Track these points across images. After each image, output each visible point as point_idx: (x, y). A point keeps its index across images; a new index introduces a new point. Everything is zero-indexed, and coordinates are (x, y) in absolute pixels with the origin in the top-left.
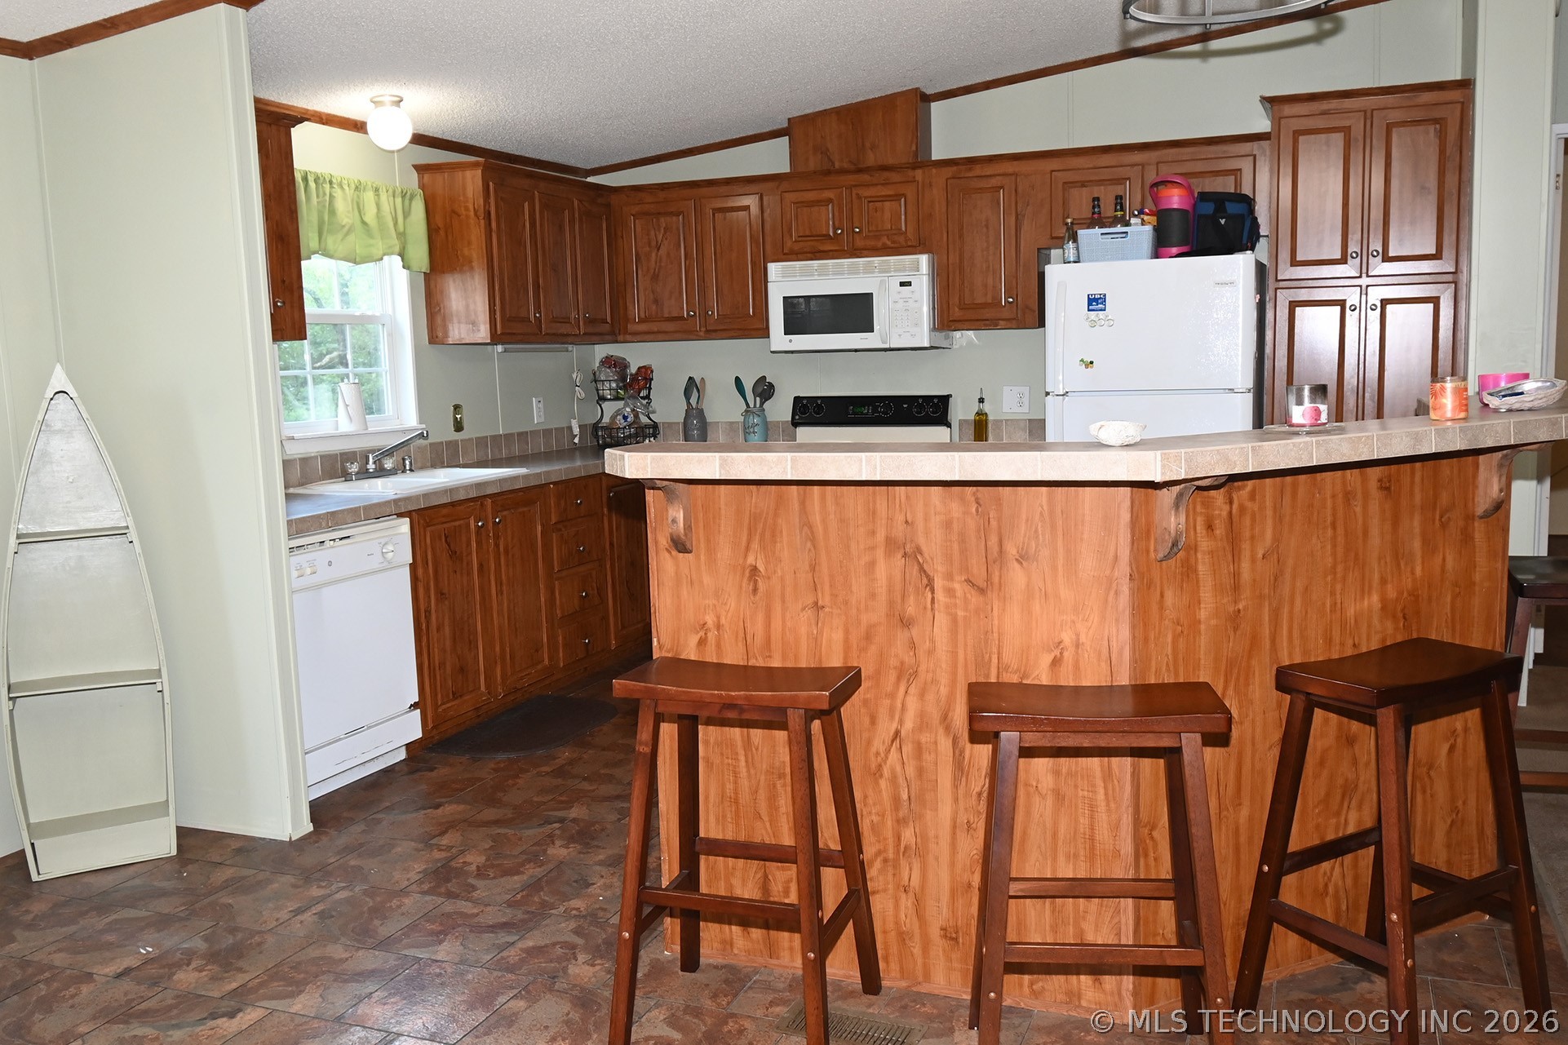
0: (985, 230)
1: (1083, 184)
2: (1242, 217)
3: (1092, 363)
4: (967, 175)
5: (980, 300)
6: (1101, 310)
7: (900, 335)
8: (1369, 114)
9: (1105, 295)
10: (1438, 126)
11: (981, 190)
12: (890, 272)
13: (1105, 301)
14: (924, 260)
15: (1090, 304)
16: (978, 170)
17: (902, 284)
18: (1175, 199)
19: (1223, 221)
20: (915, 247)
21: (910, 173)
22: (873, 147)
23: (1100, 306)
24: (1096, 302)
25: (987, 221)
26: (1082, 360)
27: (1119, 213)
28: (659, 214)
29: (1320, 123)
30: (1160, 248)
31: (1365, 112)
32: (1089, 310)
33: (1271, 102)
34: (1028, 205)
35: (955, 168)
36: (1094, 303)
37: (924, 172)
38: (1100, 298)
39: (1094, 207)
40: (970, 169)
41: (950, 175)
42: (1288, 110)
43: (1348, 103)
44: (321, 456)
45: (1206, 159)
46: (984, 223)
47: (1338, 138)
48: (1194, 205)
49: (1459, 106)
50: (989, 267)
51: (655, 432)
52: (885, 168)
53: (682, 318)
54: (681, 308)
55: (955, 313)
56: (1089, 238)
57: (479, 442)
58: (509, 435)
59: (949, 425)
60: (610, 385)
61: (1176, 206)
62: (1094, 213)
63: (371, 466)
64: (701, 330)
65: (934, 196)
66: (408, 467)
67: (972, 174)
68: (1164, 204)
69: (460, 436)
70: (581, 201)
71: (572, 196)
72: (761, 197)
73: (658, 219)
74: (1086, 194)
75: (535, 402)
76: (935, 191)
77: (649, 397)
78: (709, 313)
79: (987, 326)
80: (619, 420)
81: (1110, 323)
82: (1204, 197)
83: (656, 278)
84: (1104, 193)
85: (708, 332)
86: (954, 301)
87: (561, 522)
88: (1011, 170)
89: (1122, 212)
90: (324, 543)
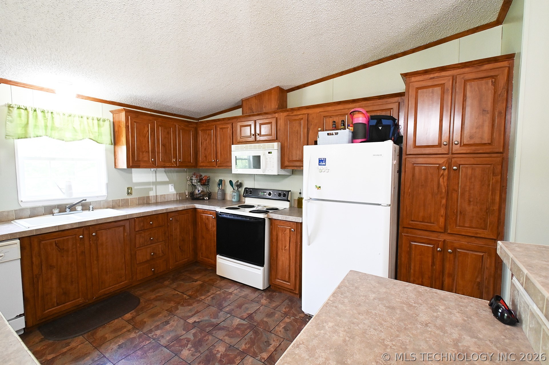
0: (297, 134)
1: (330, 117)
2: (389, 126)
3: (320, 187)
4: (292, 115)
5: (294, 159)
6: (324, 165)
7: (268, 170)
8: (455, 77)
9: (325, 159)
10: (493, 80)
11: (296, 120)
12: (265, 148)
13: (325, 161)
14: (276, 145)
15: (319, 162)
16: (295, 113)
17: (269, 153)
18: (360, 119)
19: (380, 128)
20: (275, 140)
21: (274, 115)
22: (265, 107)
23: (324, 163)
24: (322, 161)
25: (297, 131)
26: (316, 186)
27: (342, 127)
28: (207, 130)
29: (430, 83)
30: (354, 138)
31: (453, 76)
32: (319, 165)
33: (405, 76)
34: (311, 125)
35: (288, 113)
36: (321, 162)
37: (278, 115)
39: (333, 125)
40: (293, 113)
41: (286, 115)
42: (413, 79)
43: (443, 74)
44: (44, 207)
45: (379, 105)
47: (438, 90)
48: (369, 121)
49: (507, 68)
50: (298, 147)
51: (210, 195)
52: (266, 113)
53: (212, 162)
54: (211, 159)
55: (287, 163)
56: (322, 135)
57: (139, 199)
58: (156, 196)
59: (289, 201)
60: (195, 181)
61: (360, 122)
62: (333, 127)
63: (68, 210)
64: (216, 166)
65: (281, 122)
66: (91, 209)
67: (293, 114)
68: (356, 121)
69: (129, 197)
70: (179, 125)
71: (175, 124)
72: (232, 124)
73: (206, 131)
74: (331, 120)
75: (170, 185)
76: (281, 121)
77: (208, 185)
78: (218, 160)
79: (297, 168)
80: (197, 192)
81: (327, 171)
82: (373, 118)
83: (205, 149)
84: (338, 120)
85: (218, 166)
86: (286, 159)
87: (141, 230)
88: (306, 113)
89: (344, 127)
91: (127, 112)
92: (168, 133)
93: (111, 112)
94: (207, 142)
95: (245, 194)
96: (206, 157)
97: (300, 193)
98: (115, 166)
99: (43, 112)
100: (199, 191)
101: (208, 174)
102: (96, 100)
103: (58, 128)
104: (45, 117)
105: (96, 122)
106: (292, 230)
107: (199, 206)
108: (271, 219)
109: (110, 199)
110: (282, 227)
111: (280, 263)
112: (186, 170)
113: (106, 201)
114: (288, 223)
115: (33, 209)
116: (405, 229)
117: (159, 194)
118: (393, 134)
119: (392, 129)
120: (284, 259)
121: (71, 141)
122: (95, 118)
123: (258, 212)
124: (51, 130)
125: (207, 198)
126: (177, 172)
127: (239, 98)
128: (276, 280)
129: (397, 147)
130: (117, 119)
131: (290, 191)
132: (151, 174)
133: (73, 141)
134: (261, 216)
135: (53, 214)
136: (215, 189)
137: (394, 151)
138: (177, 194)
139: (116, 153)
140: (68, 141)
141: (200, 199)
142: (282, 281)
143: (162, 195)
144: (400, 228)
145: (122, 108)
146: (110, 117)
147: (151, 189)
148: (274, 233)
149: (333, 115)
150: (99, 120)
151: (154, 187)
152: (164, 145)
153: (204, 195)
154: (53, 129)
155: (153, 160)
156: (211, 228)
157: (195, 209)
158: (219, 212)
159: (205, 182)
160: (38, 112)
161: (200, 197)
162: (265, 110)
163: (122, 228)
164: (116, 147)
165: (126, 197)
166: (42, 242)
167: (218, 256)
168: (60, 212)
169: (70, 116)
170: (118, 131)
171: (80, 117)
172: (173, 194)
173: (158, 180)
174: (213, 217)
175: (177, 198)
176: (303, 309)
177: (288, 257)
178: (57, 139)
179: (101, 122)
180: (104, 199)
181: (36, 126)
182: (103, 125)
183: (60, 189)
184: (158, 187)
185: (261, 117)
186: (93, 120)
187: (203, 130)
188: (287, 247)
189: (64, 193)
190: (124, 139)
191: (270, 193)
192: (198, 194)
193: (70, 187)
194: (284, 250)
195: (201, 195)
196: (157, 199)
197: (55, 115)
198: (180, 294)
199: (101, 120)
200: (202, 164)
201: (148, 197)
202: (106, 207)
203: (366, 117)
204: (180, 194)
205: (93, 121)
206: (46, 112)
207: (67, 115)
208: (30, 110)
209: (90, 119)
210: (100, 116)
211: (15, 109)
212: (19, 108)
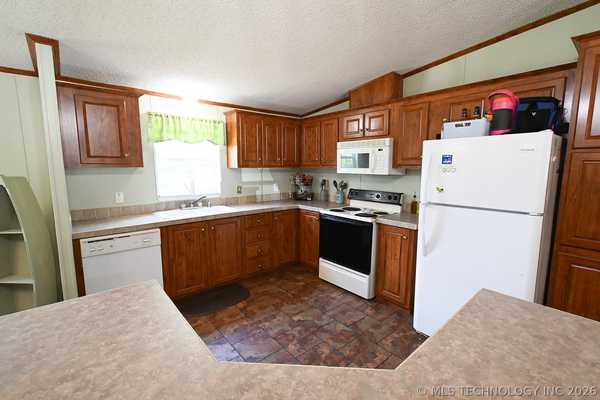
0: (414, 127)
1: (460, 103)
2: (548, 111)
3: (442, 190)
4: (408, 104)
5: (410, 156)
6: (449, 163)
7: (378, 170)
9: (452, 156)
11: (413, 110)
12: (375, 145)
13: (451, 159)
14: (387, 141)
15: (443, 160)
16: (413, 102)
17: (379, 150)
18: (504, 104)
19: (534, 114)
20: (387, 135)
21: (387, 106)
22: (376, 98)
23: (449, 161)
24: (447, 159)
25: (415, 123)
26: (437, 188)
27: (476, 115)
28: (311, 127)
30: (493, 129)
32: (443, 163)
33: (580, 40)
34: (433, 115)
35: (404, 102)
36: (445, 160)
37: (392, 105)
38: (449, 157)
39: (463, 114)
40: (410, 102)
41: (401, 105)
42: (593, 43)
44: (175, 202)
45: (532, 83)
46: (413, 125)
48: (516, 106)
50: (415, 143)
51: (312, 196)
52: (377, 105)
53: (315, 161)
54: (315, 158)
55: (400, 162)
56: (449, 127)
57: (248, 197)
58: (262, 195)
59: (400, 205)
60: (298, 181)
61: (504, 107)
62: (463, 116)
63: (192, 205)
64: (320, 165)
65: (395, 114)
66: (209, 205)
67: (410, 104)
68: (496, 107)
69: (239, 196)
70: (284, 123)
71: (280, 122)
72: (338, 119)
73: (311, 129)
74: (461, 108)
75: (275, 185)
76: (395, 112)
77: (311, 185)
78: (322, 159)
79: (413, 167)
80: (300, 192)
81: (453, 170)
82: (522, 101)
83: (309, 148)
84: (470, 106)
85: (322, 166)
86: (400, 157)
87: (250, 228)
88: (427, 100)
89: (478, 115)
90: (112, 239)
91: (238, 112)
92: (274, 132)
93: (225, 113)
94: (311, 139)
95: (350, 196)
96: (309, 155)
97: (415, 196)
98: (228, 165)
99: (173, 117)
100: (302, 191)
101: (311, 174)
102: (213, 104)
103: (184, 131)
104: (174, 122)
105: (212, 124)
106: (404, 237)
107: (302, 207)
108: (379, 224)
109: (224, 197)
110: (392, 233)
111: (388, 273)
112: (289, 169)
113: (221, 199)
114: (400, 229)
115: (167, 203)
116: (564, 247)
117: (264, 193)
118: (554, 121)
119: (553, 114)
120: (393, 269)
121: (193, 143)
122: (212, 121)
123: (364, 215)
124: (179, 133)
125: (310, 198)
126: (281, 171)
127: (346, 90)
128: (383, 291)
129: (559, 138)
130: (229, 121)
131: (403, 194)
132: (258, 174)
133: (195, 143)
134: (368, 220)
135: (181, 208)
136: (318, 190)
137: (554, 144)
138: (281, 194)
139: (229, 153)
140: (191, 143)
141: (303, 200)
142: (390, 293)
143: (267, 195)
144: (555, 246)
145: (234, 109)
146: (223, 118)
147: (258, 188)
148: (383, 240)
149: (464, 102)
150: (215, 122)
151: (260, 186)
152: (270, 145)
153: (307, 196)
154: (180, 132)
155: (260, 159)
156: (314, 230)
157: (299, 210)
158: (323, 214)
159: (308, 182)
160: (170, 117)
161: (303, 197)
162: (375, 102)
163: (234, 224)
164: (229, 148)
165: (236, 195)
166: (176, 232)
167: (321, 259)
168: (186, 207)
169: (193, 120)
170: (231, 132)
171: (200, 120)
172: (278, 194)
173: (263, 180)
174: (317, 219)
175: (281, 198)
176: (415, 326)
177: (398, 267)
178: (184, 141)
179: (217, 124)
180: (219, 196)
181: (168, 130)
182: (218, 126)
183: (186, 186)
184: (264, 186)
185: (371, 109)
186: (210, 122)
187: (308, 127)
188: (398, 257)
189: (189, 190)
190: (235, 140)
191: (378, 195)
192: (301, 194)
193: (193, 185)
194: (393, 260)
195: (304, 196)
196: (262, 198)
197: (182, 120)
198: (285, 291)
199: (217, 122)
200: (305, 163)
201: (255, 196)
202: (220, 204)
203: (512, 101)
204: (283, 194)
205: (210, 124)
206: (175, 117)
207: (190, 119)
208: (163, 116)
209: (208, 121)
210: (216, 119)
211: (154, 116)
212: (156, 115)
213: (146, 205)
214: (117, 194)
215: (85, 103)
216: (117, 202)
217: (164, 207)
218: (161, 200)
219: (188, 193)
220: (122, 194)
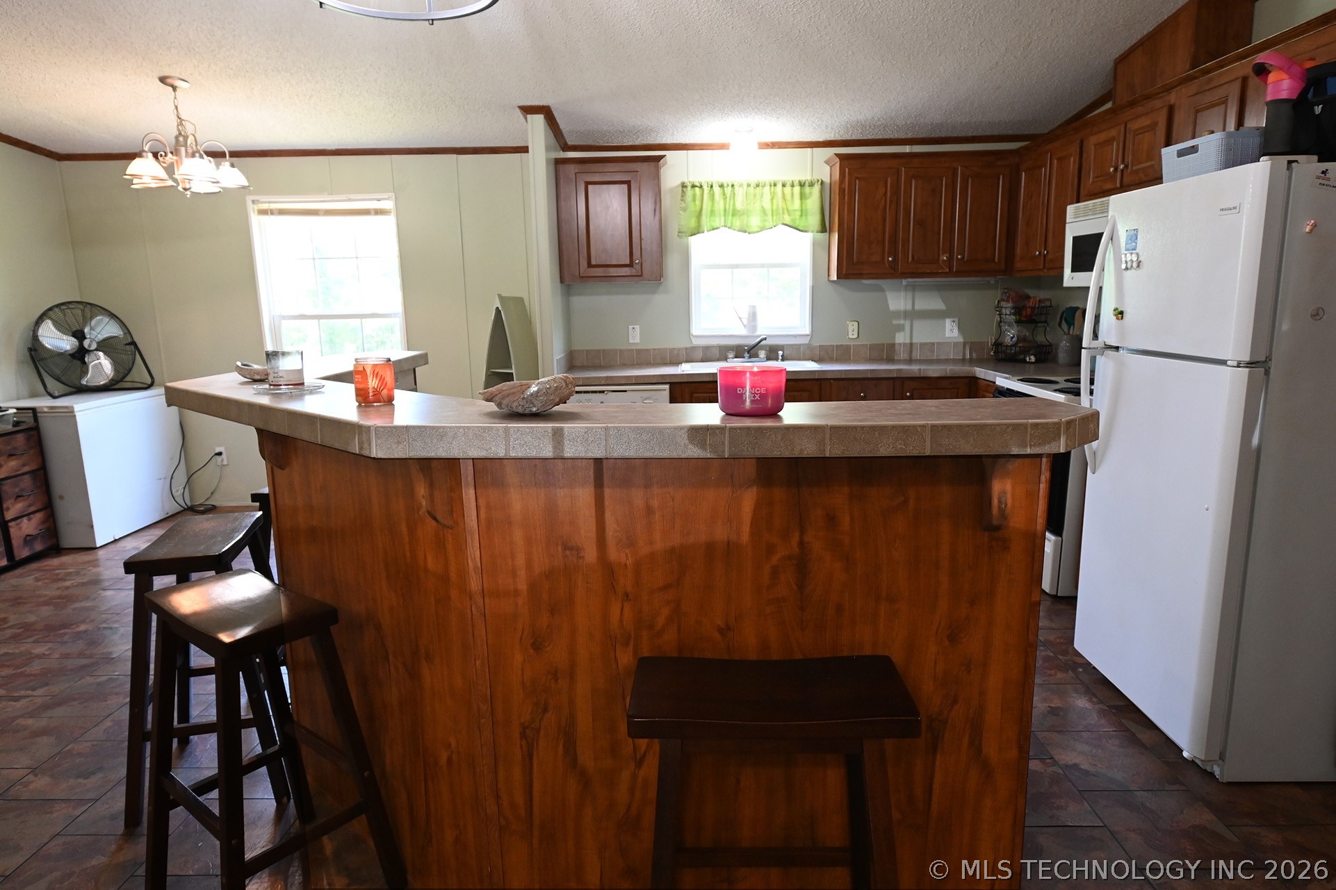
38: (1134, 234)
44: (718, 346)
53: (1035, 257)
54: (1036, 249)
57: (872, 347)
58: (911, 344)
63: (746, 355)
64: (1045, 268)
66: (780, 358)
69: (853, 342)
70: (967, 166)
71: (955, 164)
72: (1082, 141)
73: (1035, 173)
75: (948, 322)
80: (1008, 340)
83: (1029, 223)
85: (1048, 269)
90: (603, 392)
91: (842, 158)
92: (935, 191)
93: (826, 162)
94: (1033, 201)
96: (1027, 243)
98: (829, 275)
99: (721, 186)
100: (1012, 338)
102: (801, 146)
103: (740, 211)
104: (724, 194)
105: (797, 189)
109: (816, 343)
112: (992, 282)
113: (809, 346)
115: (706, 348)
117: (917, 339)
121: (758, 232)
122: (796, 183)
124: (733, 215)
125: (1033, 357)
126: (970, 287)
130: (833, 178)
132: (903, 294)
133: (761, 231)
135: (726, 359)
138: (965, 344)
139: (831, 248)
140: (754, 233)
143: (927, 344)
146: (825, 174)
147: (901, 328)
150: (802, 185)
151: (907, 324)
153: (1026, 351)
154: (734, 213)
155: (891, 259)
157: (975, 380)
158: (1000, 386)
160: (716, 189)
161: (1013, 354)
164: (831, 237)
168: (736, 357)
169: (758, 186)
171: (773, 184)
172: (956, 344)
173: (917, 307)
175: (964, 355)
176: (1076, 646)
178: (739, 231)
179: (807, 189)
180: (806, 341)
181: (712, 212)
182: (811, 193)
184: (918, 324)
186: (793, 186)
187: (1033, 168)
189: (745, 326)
192: (1012, 346)
193: (753, 316)
195: (1018, 349)
196: (911, 351)
197: (737, 189)
199: (807, 184)
200: (1020, 265)
201: (892, 346)
202: (807, 358)
204: (974, 346)
205: (792, 190)
206: (725, 185)
207: (753, 185)
208: (705, 187)
209: (788, 184)
210: (803, 178)
211: (689, 188)
212: (693, 186)
213: (672, 350)
214: (631, 327)
215: (587, 184)
216: (631, 341)
217: (700, 354)
218: (696, 342)
219: (743, 332)
220: (637, 327)
